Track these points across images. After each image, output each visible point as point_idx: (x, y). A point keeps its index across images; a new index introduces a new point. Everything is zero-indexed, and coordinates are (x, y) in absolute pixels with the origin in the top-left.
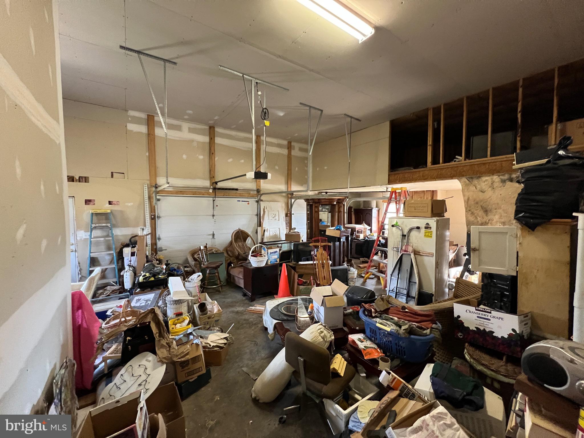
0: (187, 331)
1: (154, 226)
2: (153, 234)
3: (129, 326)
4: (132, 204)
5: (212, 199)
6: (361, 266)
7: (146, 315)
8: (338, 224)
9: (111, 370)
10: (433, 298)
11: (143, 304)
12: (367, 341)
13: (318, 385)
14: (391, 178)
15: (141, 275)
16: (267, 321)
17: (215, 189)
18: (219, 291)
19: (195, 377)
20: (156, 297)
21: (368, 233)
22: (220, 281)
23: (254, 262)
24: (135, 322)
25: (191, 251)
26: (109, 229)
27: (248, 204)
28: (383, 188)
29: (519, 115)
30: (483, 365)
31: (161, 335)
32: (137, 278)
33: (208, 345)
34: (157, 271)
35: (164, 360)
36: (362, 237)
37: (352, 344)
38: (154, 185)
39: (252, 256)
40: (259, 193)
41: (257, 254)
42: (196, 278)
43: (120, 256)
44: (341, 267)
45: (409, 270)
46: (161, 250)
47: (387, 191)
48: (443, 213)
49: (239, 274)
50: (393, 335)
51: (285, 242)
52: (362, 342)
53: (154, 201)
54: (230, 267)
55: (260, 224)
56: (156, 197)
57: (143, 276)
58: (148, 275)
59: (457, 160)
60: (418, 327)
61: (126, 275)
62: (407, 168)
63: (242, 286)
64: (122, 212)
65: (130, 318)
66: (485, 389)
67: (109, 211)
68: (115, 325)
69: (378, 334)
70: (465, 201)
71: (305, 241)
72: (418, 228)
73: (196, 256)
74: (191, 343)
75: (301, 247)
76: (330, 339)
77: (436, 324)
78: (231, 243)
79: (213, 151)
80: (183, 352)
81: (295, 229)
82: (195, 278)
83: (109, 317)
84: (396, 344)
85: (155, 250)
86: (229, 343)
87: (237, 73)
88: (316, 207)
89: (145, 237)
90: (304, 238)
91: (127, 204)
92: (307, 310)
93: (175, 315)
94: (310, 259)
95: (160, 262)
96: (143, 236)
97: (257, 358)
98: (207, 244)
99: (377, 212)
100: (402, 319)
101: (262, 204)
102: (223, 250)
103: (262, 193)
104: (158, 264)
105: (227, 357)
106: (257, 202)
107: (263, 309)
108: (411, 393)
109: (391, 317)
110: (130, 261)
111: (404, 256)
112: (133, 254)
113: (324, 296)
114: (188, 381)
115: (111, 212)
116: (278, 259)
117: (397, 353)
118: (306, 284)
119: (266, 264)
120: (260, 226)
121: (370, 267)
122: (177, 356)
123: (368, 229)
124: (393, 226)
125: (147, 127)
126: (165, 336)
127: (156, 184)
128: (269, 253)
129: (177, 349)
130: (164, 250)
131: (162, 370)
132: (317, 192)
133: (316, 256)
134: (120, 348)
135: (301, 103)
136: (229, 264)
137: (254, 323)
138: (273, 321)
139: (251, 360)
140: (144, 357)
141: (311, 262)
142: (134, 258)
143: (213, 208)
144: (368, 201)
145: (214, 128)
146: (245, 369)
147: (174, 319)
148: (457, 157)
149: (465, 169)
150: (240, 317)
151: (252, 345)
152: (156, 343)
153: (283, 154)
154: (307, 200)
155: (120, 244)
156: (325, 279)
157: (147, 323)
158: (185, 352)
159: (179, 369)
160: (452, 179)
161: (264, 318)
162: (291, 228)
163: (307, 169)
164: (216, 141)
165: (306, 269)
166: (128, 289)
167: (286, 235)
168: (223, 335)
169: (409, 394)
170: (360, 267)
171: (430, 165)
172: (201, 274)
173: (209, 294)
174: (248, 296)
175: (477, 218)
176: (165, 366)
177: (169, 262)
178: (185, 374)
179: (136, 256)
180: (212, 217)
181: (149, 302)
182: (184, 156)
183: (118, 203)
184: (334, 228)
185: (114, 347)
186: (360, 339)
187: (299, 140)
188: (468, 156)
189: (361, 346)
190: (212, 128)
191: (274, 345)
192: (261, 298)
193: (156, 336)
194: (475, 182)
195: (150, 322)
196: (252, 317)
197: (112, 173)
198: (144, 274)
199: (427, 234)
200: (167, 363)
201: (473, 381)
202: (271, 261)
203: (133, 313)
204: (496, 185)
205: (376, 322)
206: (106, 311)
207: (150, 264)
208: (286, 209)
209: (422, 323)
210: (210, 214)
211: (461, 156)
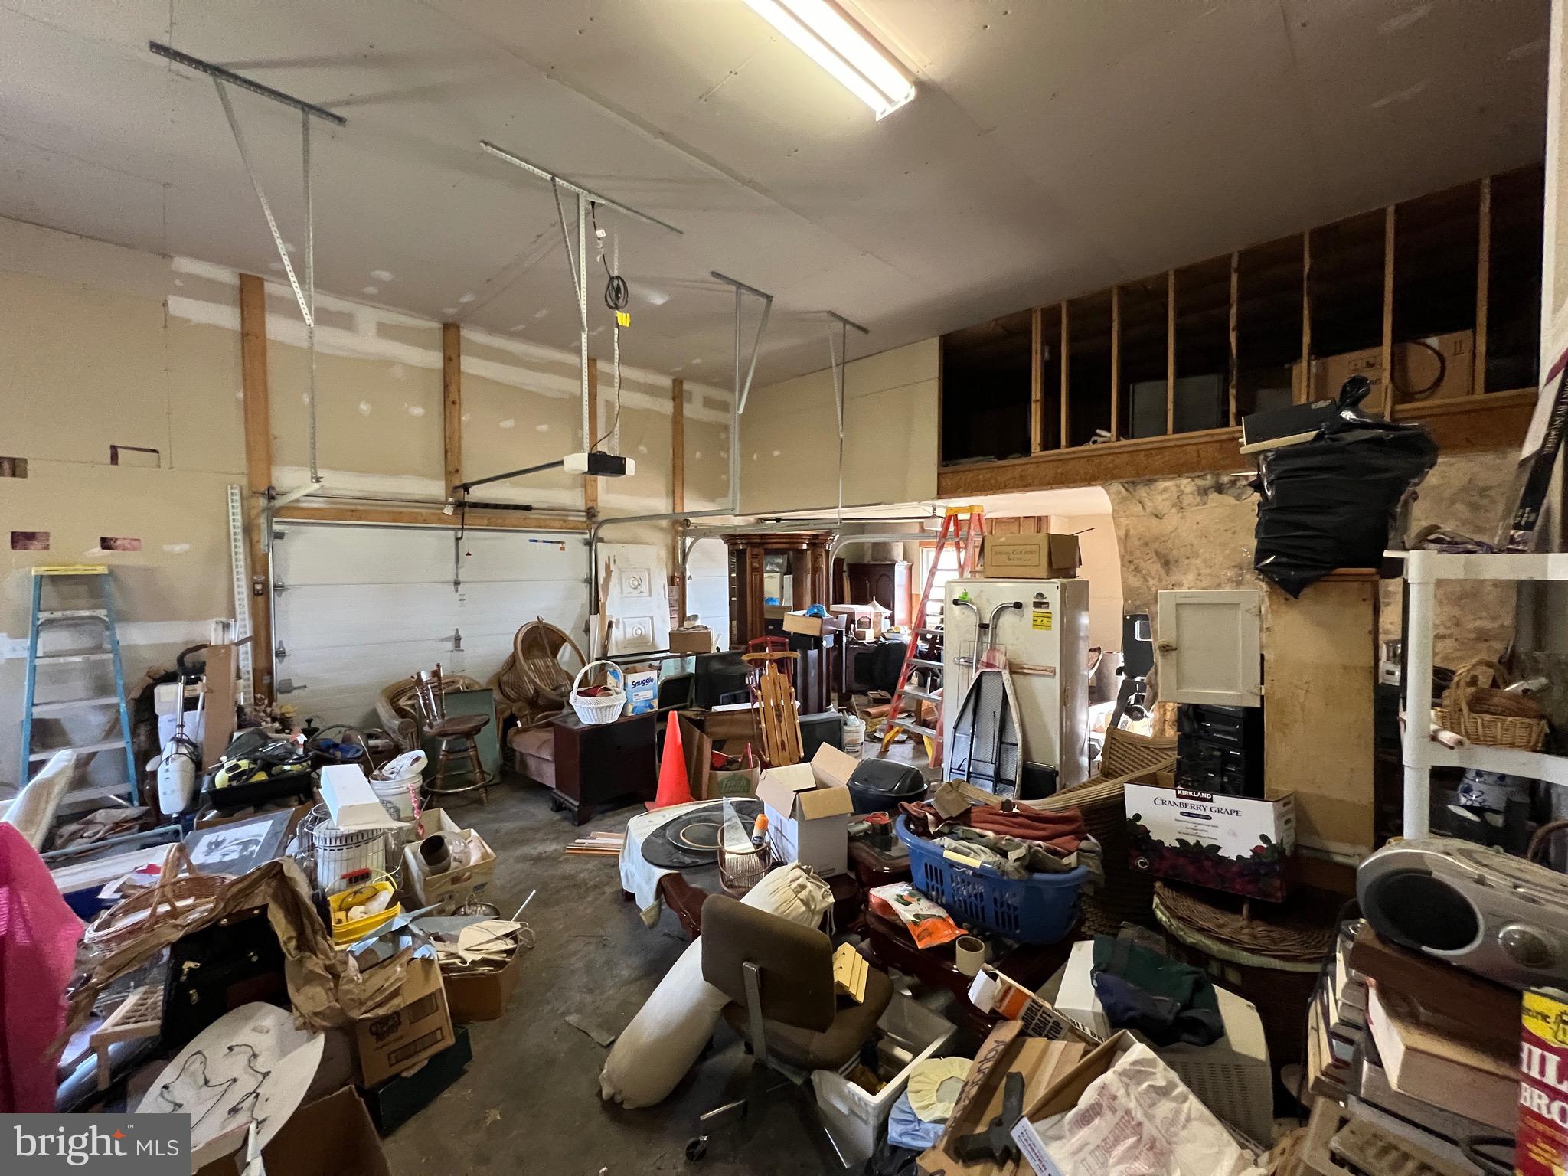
0: (391, 925)
1: (261, 614)
2: (262, 638)
3: (189, 925)
4: (186, 547)
5: (452, 533)
6: (872, 711)
7: (249, 885)
8: (814, 601)
9: (121, 1075)
10: (1058, 779)
11: (235, 856)
12: (919, 900)
13: (797, 1036)
14: (944, 484)
15: (222, 767)
16: (632, 877)
17: (460, 505)
18: (480, 802)
19: (422, 1060)
20: (279, 829)
21: (885, 625)
22: (482, 772)
23: (587, 712)
24: (211, 910)
25: (384, 691)
26: (100, 627)
27: (562, 549)
28: (925, 510)
29: (1233, 338)
30: (1201, 930)
31: (305, 945)
32: (207, 779)
33: (457, 961)
34: (277, 752)
35: (319, 1022)
36: (870, 636)
37: (879, 913)
38: (263, 489)
39: (579, 693)
40: (594, 519)
41: (594, 688)
42: (408, 766)
43: (144, 711)
44: (824, 716)
45: (998, 715)
46: (288, 688)
47: (934, 516)
48: (1075, 567)
49: (539, 747)
50: (986, 877)
51: (669, 654)
52: (907, 904)
53: (264, 538)
54: (511, 731)
55: (596, 607)
56: (270, 527)
57: (229, 770)
58: (244, 764)
59: (1100, 439)
60: (1048, 850)
61: (167, 770)
62: (980, 458)
63: (551, 782)
64: (148, 573)
65: (190, 901)
66: (1217, 989)
67: (102, 570)
68: (134, 930)
69: (947, 879)
70: (1119, 539)
71: (725, 648)
72: (1018, 605)
73: (403, 703)
74: (405, 959)
75: (716, 666)
76: (824, 905)
77: (1088, 839)
78: (513, 659)
79: (453, 396)
80: (380, 990)
81: (695, 617)
82: (405, 767)
83: (108, 908)
84: (995, 899)
85: (266, 685)
86: (520, 949)
87: (536, 170)
88: (754, 556)
89: (233, 648)
90: (721, 641)
91: (167, 548)
92: (750, 834)
93: (345, 881)
94: (743, 696)
95: (285, 724)
96: (224, 646)
97: (609, 983)
98: (438, 665)
99: (905, 572)
100: (1006, 833)
101: (603, 551)
102: (490, 682)
103: (600, 518)
104: (277, 731)
105: (517, 991)
106: (589, 543)
107: (621, 842)
108: (1052, 1020)
109: (978, 830)
110: (182, 726)
111: (984, 678)
112: (190, 704)
113: (798, 792)
114: (397, 1076)
115: (111, 573)
116: (656, 701)
117: (997, 923)
118: (733, 767)
119: (622, 715)
120: (597, 611)
121: (897, 711)
122: (361, 1003)
123: (884, 615)
124: (956, 602)
125: (238, 311)
126: (320, 946)
127: (270, 488)
128: (629, 683)
129: (361, 981)
130: (296, 688)
131: (311, 1054)
132: (752, 519)
133: (759, 687)
134: (155, 1003)
135: (714, 274)
136: (509, 722)
137: (591, 883)
138: (653, 873)
139: (591, 991)
140: (247, 1018)
141: (747, 706)
142: (194, 717)
143: (457, 561)
144: (885, 544)
145: (458, 327)
146: (572, 1019)
147: (343, 894)
148: (1098, 431)
149: (1117, 461)
150: (552, 872)
151: (592, 948)
152: (289, 971)
153: (658, 413)
154: (731, 539)
155: (142, 674)
156: (783, 748)
157: (256, 912)
158: (386, 989)
159: (367, 1043)
160: (1090, 485)
161: (624, 866)
162: (683, 618)
163: (726, 456)
164: (463, 368)
165: (732, 723)
166: (174, 816)
167: (672, 636)
168: (500, 927)
169: (1046, 1025)
170: (868, 714)
171: (1038, 449)
172: (421, 753)
173: (450, 811)
174: (570, 810)
175: (1147, 581)
176: (321, 1040)
177: (313, 725)
178: (389, 1058)
179: (203, 708)
180: (452, 588)
181: (256, 849)
182: (364, 407)
183: (135, 545)
184: (805, 612)
185: (132, 1000)
186: (901, 897)
187: (705, 378)
188: (1124, 432)
189: (906, 914)
190: (450, 329)
191: (656, 940)
192: (609, 814)
193: (289, 948)
194: (1142, 492)
195: (264, 909)
196: (586, 867)
197: (114, 448)
198: (233, 762)
199: (1039, 620)
200: (325, 1029)
201: (1189, 973)
202: (635, 708)
203: (200, 885)
204: (1188, 500)
205: (943, 846)
206: (99, 889)
207: (252, 733)
208: (670, 563)
209: (1054, 841)
210: (447, 579)
211: (1109, 430)
